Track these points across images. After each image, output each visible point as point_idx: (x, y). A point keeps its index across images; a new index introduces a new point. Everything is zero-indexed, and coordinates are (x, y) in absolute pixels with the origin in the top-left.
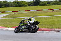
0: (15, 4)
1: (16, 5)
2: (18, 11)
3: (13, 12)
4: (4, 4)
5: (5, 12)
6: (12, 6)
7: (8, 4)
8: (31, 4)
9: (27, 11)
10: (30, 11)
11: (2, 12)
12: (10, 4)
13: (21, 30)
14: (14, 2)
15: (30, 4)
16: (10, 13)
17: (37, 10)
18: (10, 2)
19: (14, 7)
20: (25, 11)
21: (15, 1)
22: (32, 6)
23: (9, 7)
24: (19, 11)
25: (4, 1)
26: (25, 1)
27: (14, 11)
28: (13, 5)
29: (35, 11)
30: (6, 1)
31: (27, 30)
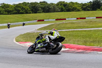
0: (60, 7)
1: (62, 9)
2: (65, 19)
3: (56, 20)
4: (41, 8)
5: (43, 20)
6: (54, 11)
7: (48, 7)
8: (87, 7)
9: (81, 18)
10: (85, 18)
11: (39, 21)
12: (51, 7)
13: (36, 50)
14: (58, 4)
15: (85, 7)
16: (52, 22)
17: (97, 18)
18: (52, 4)
19: (59, 12)
20: (77, 19)
21: (60, 2)
22: (89, 10)
23: (51, 12)
24: (67, 19)
25: (41, 2)
26: (76, 3)
27: (59, 18)
28: (57, 8)
29: (93, 18)
30: (44, 2)
31: (45, 49)
